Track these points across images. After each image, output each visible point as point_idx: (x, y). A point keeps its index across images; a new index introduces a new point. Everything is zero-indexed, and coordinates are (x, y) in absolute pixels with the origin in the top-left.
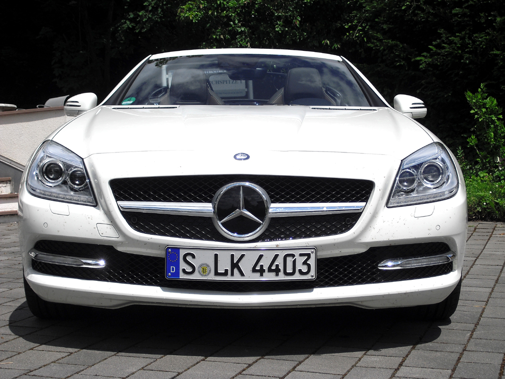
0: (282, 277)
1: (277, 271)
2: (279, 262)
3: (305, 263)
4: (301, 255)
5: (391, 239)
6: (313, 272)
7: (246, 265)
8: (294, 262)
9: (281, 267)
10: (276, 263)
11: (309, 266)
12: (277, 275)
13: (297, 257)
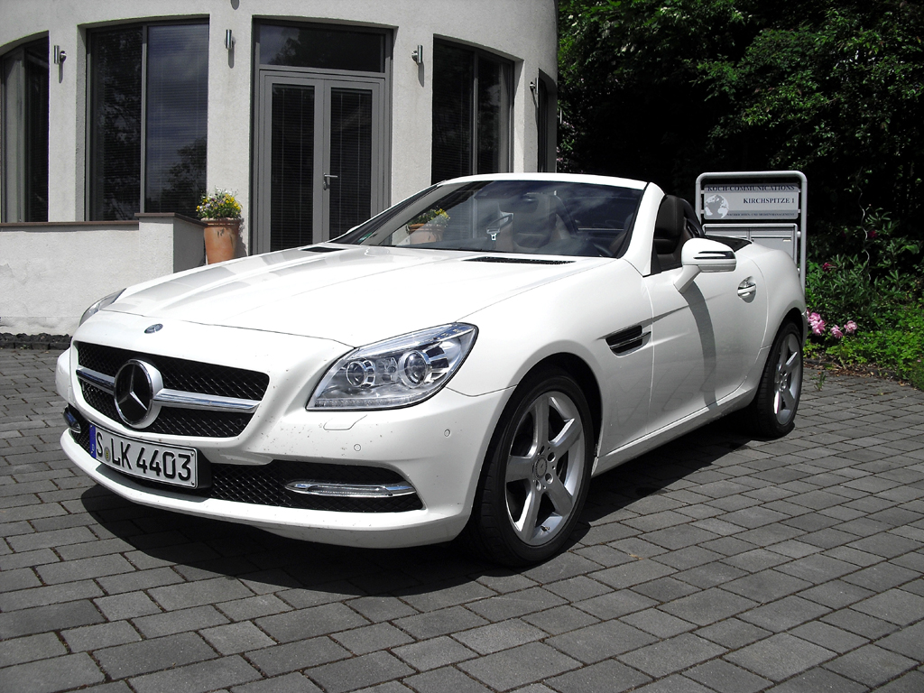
0: (162, 479)
1: (157, 470)
2: (159, 459)
3: (184, 466)
4: (180, 456)
5: (289, 453)
6: (193, 479)
7: (133, 456)
8: (174, 462)
9: (161, 467)
10: (157, 461)
11: (189, 470)
12: (158, 475)
13: (176, 457)
